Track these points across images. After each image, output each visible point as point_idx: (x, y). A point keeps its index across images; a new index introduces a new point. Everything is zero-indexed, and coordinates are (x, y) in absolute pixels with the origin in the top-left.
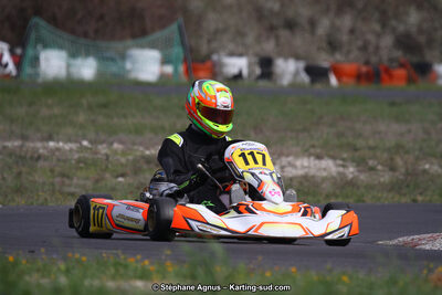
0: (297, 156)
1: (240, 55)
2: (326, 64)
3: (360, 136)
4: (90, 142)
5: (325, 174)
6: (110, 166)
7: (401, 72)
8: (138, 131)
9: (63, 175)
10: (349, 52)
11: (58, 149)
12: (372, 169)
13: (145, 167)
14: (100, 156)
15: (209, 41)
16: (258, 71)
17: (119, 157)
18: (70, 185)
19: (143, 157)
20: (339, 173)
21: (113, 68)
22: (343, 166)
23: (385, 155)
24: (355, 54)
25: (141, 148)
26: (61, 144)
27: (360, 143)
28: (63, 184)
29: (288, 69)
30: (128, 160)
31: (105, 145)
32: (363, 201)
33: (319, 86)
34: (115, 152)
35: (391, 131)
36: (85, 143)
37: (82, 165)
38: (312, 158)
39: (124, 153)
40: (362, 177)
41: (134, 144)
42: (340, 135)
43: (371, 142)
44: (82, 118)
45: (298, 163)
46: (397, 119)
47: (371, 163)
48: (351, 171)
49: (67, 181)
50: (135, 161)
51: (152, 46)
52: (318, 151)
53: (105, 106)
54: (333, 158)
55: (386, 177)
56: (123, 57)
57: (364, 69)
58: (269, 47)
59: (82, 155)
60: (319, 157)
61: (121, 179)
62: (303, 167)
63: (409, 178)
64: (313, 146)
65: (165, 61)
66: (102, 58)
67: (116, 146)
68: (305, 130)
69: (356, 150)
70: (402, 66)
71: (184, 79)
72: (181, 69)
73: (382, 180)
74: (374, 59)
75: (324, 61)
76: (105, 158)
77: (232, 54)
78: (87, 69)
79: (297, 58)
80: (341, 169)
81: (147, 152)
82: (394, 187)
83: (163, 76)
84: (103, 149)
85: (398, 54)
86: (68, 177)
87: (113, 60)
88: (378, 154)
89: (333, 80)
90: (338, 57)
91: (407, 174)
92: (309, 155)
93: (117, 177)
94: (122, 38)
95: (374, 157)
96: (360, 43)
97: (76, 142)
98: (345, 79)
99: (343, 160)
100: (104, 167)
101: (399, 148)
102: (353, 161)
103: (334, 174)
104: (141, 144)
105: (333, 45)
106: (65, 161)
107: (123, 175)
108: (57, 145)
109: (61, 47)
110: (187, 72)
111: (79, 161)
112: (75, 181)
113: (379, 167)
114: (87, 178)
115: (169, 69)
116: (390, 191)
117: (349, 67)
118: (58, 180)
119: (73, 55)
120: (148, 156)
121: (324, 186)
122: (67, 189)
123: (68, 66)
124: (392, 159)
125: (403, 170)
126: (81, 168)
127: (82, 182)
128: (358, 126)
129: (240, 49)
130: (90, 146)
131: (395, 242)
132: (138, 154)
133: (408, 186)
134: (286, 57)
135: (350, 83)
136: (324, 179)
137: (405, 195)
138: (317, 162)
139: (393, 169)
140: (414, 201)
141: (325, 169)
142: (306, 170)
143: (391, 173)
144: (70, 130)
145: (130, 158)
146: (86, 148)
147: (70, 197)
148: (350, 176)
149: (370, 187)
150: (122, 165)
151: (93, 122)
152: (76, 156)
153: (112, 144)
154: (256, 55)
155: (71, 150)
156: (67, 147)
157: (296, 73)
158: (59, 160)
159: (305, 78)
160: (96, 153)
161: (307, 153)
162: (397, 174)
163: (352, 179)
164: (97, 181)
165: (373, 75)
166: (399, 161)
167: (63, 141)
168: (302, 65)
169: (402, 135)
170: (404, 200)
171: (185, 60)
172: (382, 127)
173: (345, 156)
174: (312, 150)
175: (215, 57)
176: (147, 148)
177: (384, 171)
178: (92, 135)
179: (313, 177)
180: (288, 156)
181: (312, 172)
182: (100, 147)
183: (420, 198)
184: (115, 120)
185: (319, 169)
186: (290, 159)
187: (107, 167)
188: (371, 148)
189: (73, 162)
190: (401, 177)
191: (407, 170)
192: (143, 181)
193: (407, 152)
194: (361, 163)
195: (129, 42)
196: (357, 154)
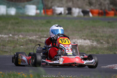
0: (78, 39)
1: (61, 7)
2: (88, 10)
3: (98, 32)
4: (12, 35)
5: (86, 45)
6: (18, 42)
7: (112, 12)
8: (28, 31)
9: (3, 45)
10: (96, 6)
11: (2, 37)
12: (102, 43)
13: (29, 42)
14: (15, 39)
15: (51, 3)
16: (67, 12)
17: (21, 40)
18: (5, 49)
19: (29, 39)
20: (91, 44)
21: (21, 11)
22: (93, 42)
23: (106, 39)
24: (97, 6)
25: (28, 37)
26: (3, 36)
27: (98, 35)
28: (3, 48)
29: (76, 11)
30: (24, 41)
31: (17, 36)
32: (98, 53)
33: (86, 17)
34: (20, 38)
35: (108, 31)
36: (11, 35)
37: (9, 42)
38: (83, 40)
39: (23, 38)
40: (99, 46)
41: (26, 35)
42: (92, 32)
43: (102, 35)
44: (9, 27)
45: (78, 41)
46: (110, 27)
47: (101, 41)
48: (95, 44)
49: (4, 47)
50: (26, 41)
51: (33, 4)
52: (85, 37)
53: (17, 23)
54: (89, 39)
55: (106, 46)
56: (24, 7)
57: (100, 11)
58: (70, 4)
59: (9, 39)
60: (85, 39)
61: (22, 47)
62: (80, 42)
63: (113, 46)
64: (83, 36)
65: (37, 9)
66: (17, 8)
67: (20, 36)
68: (81, 31)
69: (97, 37)
70: (113, 10)
71: (43, 15)
72: (42, 11)
73: (105, 46)
74: (103, 8)
75: (88, 9)
76: (17, 40)
77: (58, 7)
78: (13, 11)
79: (79, 8)
80: (92, 43)
81: (30, 38)
82: (108, 49)
83: (37, 14)
84: (16, 37)
85: (111, 6)
86: (5, 46)
87: (21, 9)
88: (104, 38)
89: (91, 15)
90: (92, 7)
91: (113, 45)
92: (82, 39)
93: (21, 46)
94: (24, 2)
95: (103, 39)
96: (99, 3)
97: (8, 35)
98: (95, 15)
99: (93, 40)
100: (16, 43)
101: (110, 36)
102: (96, 41)
103: (90, 45)
104: (29, 35)
105: (90, 4)
106: (4, 41)
107: (22, 45)
108: (1, 36)
109: (4, 5)
110: (44, 12)
111: (8, 41)
112: (7, 47)
113: (104, 43)
114: (11, 46)
115: (38, 11)
116: (107, 50)
117: (96, 11)
118: (2, 47)
119: (8, 7)
120: (30, 39)
121: (86, 48)
122: (4, 50)
123: (7, 11)
124: (108, 40)
125: (111, 43)
126: (9, 43)
127: (9, 48)
128: (98, 29)
129: (61, 5)
130: (12, 36)
131: (107, 67)
132: (27, 38)
133: (113, 48)
134: (76, 8)
135: (96, 16)
136: (86, 46)
137: (112, 51)
138: (84, 41)
139: (108, 43)
140: (115, 53)
141: (87, 43)
142: (81, 43)
143: (108, 44)
144: (6, 31)
145: (25, 40)
146: (11, 37)
147: (5, 53)
148: (94, 46)
149: (101, 49)
150: (22, 42)
151: (14, 28)
152: (8, 39)
153: (19, 35)
154: (66, 7)
155: (6, 37)
156: (5, 36)
157: (79, 13)
158: (2, 41)
159: (82, 14)
160: (14, 38)
161: (81, 38)
162: (109, 44)
163: (95, 46)
164: (14, 47)
165: (103, 13)
166: (110, 41)
167: (4, 34)
168: (81, 10)
169: (112, 32)
170: (111, 53)
171: (44, 9)
172: (105, 30)
173: (93, 39)
174: (83, 37)
175: (53, 8)
176: (30, 37)
177: (105, 44)
178: (13, 33)
179: (83, 46)
180: (75, 39)
181: (83, 44)
182: (15, 36)
183: (116, 52)
184: (21, 28)
185: (85, 43)
186: (76, 40)
187: (17, 43)
188: (101, 37)
189: (6, 41)
190: (111, 46)
191: (113, 43)
192: (29, 47)
193: (113, 38)
194: (98, 41)
195: (26, 3)
196: (97, 38)
